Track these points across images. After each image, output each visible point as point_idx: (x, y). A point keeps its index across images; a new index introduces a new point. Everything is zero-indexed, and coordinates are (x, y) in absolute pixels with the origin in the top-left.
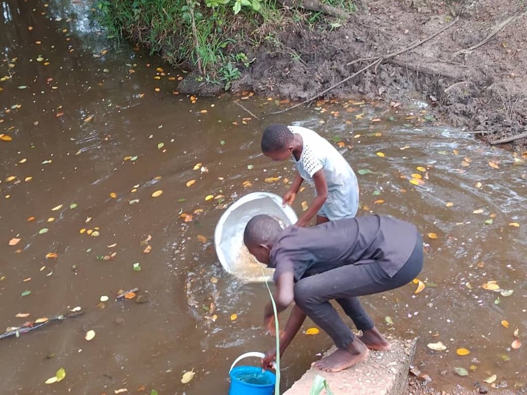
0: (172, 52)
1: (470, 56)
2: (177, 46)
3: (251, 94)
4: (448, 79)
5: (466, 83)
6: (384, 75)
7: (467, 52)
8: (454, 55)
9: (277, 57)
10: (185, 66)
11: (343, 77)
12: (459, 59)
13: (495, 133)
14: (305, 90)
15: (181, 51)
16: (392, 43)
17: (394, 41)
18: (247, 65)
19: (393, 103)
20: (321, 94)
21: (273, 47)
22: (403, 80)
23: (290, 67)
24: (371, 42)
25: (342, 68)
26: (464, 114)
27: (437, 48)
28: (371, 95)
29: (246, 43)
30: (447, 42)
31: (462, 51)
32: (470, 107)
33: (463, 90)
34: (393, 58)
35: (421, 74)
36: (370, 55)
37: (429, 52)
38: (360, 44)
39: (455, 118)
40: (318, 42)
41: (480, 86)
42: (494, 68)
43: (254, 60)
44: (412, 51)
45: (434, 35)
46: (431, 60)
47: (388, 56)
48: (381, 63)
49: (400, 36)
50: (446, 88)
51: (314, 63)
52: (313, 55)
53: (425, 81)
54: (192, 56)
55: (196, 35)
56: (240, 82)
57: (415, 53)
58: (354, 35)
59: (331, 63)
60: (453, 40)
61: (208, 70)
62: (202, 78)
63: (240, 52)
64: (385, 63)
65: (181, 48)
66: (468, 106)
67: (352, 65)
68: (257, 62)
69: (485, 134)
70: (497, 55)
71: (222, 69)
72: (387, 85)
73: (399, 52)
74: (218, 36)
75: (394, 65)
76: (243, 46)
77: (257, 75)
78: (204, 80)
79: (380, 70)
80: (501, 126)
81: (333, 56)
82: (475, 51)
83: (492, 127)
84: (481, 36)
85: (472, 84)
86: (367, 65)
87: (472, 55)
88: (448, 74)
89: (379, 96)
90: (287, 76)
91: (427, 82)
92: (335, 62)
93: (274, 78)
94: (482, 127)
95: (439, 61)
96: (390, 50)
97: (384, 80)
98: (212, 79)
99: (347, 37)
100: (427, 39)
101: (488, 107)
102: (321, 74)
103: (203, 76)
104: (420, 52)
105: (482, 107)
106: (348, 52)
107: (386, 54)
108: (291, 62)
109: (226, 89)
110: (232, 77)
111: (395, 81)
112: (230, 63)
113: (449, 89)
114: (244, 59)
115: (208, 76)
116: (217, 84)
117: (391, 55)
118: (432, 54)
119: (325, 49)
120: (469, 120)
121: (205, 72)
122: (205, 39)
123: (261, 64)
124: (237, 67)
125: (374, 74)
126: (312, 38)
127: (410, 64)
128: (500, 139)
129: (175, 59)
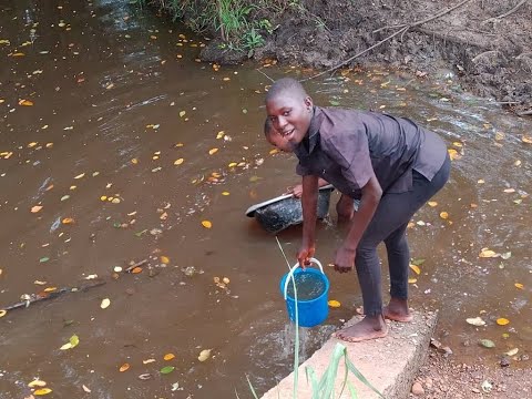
0: (195, 18)
1: (498, 25)
2: (200, 11)
3: (275, 62)
4: (476, 48)
5: (494, 53)
6: (411, 43)
7: (496, 20)
8: (483, 24)
9: (301, 24)
10: (209, 34)
11: (368, 45)
12: (488, 28)
13: (522, 104)
14: (329, 58)
15: (203, 17)
16: (419, 10)
17: (421, 9)
18: (271, 32)
19: (419, 73)
20: (346, 63)
21: (297, 14)
22: (429, 48)
23: (315, 34)
24: (398, 9)
25: (367, 36)
26: (491, 84)
27: (465, 16)
28: (397, 64)
29: (270, 9)
30: (475, 11)
31: (491, 20)
32: (497, 77)
33: (491, 60)
34: (419, 26)
35: (449, 43)
36: (396, 23)
37: (457, 21)
38: (386, 12)
39: (482, 88)
40: (343, 9)
41: (508, 55)
42: (524, 37)
43: (278, 27)
44: (439, 19)
45: (463, 3)
46: (459, 28)
47: (415, 24)
48: (407, 31)
49: (427, 3)
50: (474, 57)
51: (339, 31)
52: (338, 23)
53: (452, 50)
54: (215, 22)
55: (219, 1)
56: (263, 49)
57: (442, 21)
58: (380, 2)
59: (357, 30)
60: (482, 8)
61: (231, 36)
62: (225, 45)
63: (264, 19)
64: (412, 31)
65: (204, 14)
66: (495, 76)
67: (378, 32)
68: (281, 29)
69: (512, 105)
70: (526, 24)
71: (245, 36)
72: (414, 53)
73: (427, 20)
74: (242, 2)
75: (421, 33)
76: (267, 12)
77: (281, 42)
78: (227, 47)
79: (407, 38)
80: (528, 97)
81: (358, 23)
82: (504, 20)
83: (520, 97)
84: (510, 5)
85: (500, 53)
86: (393, 33)
87: (501, 23)
88: (477, 43)
89: (405, 65)
90: (311, 43)
91: (454, 51)
92: (360, 30)
93: (298, 46)
94: (510, 98)
95: (466, 30)
96: (417, 17)
97: (410, 49)
98: (234, 46)
99: (373, 4)
100: (454, 7)
101: (516, 77)
102: (346, 42)
103: (225, 43)
104: (447, 21)
105: (510, 77)
106: (374, 19)
107: (413, 22)
108: (316, 29)
109: (249, 56)
110: (255, 44)
111: (422, 50)
112: (253, 30)
113: (476, 58)
114: (268, 26)
115: (231, 43)
116: (240, 51)
117: (418, 23)
118: (460, 22)
119: (351, 16)
120: (496, 90)
121: (228, 39)
122: (228, 5)
123: (285, 31)
124: (261, 34)
125: (400, 42)
126: (337, 4)
127: (438, 32)
128: (527, 110)
129: (198, 26)
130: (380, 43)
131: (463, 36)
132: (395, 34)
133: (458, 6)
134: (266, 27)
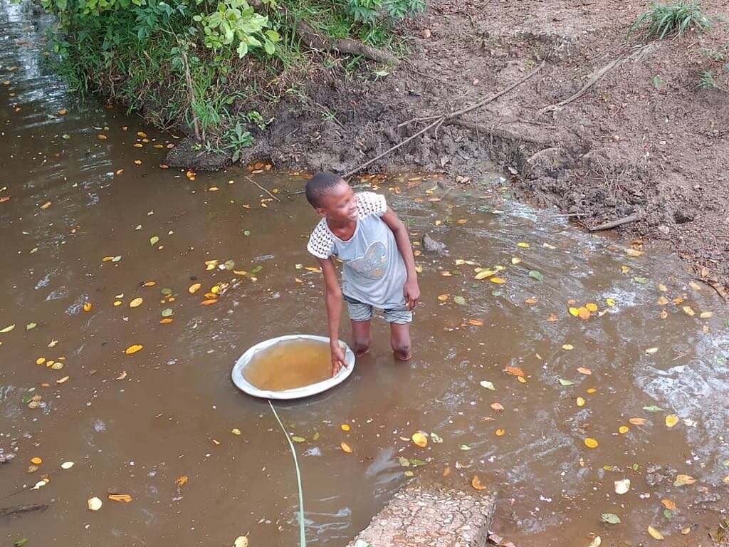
0: (157, 110)
1: (560, 114)
2: (165, 101)
3: (268, 167)
4: (531, 144)
5: (556, 150)
6: (447, 140)
7: (556, 108)
8: (539, 113)
9: (303, 116)
10: (178, 131)
11: (392, 143)
12: (546, 118)
13: (595, 215)
14: (342, 160)
15: (170, 109)
16: (457, 97)
17: (460, 96)
18: (262, 127)
19: (459, 178)
20: (364, 166)
21: (297, 103)
22: (472, 146)
23: (321, 129)
24: (430, 96)
25: (391, 131)
26: (554, 191)
27: (516, 103)
28: (431, 167)
29: (261, 98)
30: (530, 97)
31: (550, 108)
32: (561, 182)
33: (552, 159)
34: (458, 117)
35: (498, 139)
36: (428, 113)
37: (506, 109)
38: (415, 99)
39: (541, 195)
40: (358, 97)
41: (573, 153)
42: (593, 129)
43: (271, 120)
44: (483, 108)
45: (513, 86)
46: (509, 120)
47: (453, 114)
48: (443, 124)
49: (468, 87)
50: (530, 156)
51: (354, 125)
52: (351, 114)
53: (502, 148)
54: (186, 115)
55: (191, 87)
56: (252, 151)
57: (487, 110)
58: (406, 86)
59: (377, 124)
60: (537, 92)
61: (208, 134)
62: (200, 146)
63: (252, 110)
64: (449, 125)
65: (170, 105)
66: (558, 181)
67: (405, 127)
68: (276, 123)
69: (582, 217)
70: (596, 112)
71: (228, 133)
72: (452, 153)
73: (467, 110)
74: (222, 88)
75: (460, 127)
76: (256, 102)
77: (277, 140)
78: (203, 149)
79: (442, 133)
80: (602, 207)
81: (378, 115)
82: (567, 107)
83: (592, 208)
84: (574, 87)
85: (563, 150)
86: (424, 127)
87: (564, 112)
88: (532, 138)
89: (441, 168)
90: (317, 142)
91: (504, 149)
92: (382, 124)
93: (300, 146)
94: (578, 209)
95: (519, 121)
96: (455, 106)
97: (446, 147)
98: (213, 146)
99: (397, 90)
100: (503, 92)
101: (585, 181)
102: (363, 139)
103: (201, 142)
104: (494, 109)
105: (577, 181)
106: (399, 109)
107: (450, 112)
108: (323, 123)
109: (234, 160)
110: (242, 143)
111: (462, 148)
112: (238, 124)
113: (533, 157)
114: (258, 120)
115: (208, 143)
116: (221, 153)
117: (456, 113)
118: (510, 112)
119: (368, 106)
120: (561, 199)
121: (204, 137)
122: (203, 92)
123: (281, 127)
124: (249, 130)
125: (434, 138)
126: (350, 91)
127: (482, 125)
128: (601, 223)
129: (162, 120)
130: (408, 140)
131: (515, 130)
132: (426, 128)
133: (507, 89)
134: (256, 120)
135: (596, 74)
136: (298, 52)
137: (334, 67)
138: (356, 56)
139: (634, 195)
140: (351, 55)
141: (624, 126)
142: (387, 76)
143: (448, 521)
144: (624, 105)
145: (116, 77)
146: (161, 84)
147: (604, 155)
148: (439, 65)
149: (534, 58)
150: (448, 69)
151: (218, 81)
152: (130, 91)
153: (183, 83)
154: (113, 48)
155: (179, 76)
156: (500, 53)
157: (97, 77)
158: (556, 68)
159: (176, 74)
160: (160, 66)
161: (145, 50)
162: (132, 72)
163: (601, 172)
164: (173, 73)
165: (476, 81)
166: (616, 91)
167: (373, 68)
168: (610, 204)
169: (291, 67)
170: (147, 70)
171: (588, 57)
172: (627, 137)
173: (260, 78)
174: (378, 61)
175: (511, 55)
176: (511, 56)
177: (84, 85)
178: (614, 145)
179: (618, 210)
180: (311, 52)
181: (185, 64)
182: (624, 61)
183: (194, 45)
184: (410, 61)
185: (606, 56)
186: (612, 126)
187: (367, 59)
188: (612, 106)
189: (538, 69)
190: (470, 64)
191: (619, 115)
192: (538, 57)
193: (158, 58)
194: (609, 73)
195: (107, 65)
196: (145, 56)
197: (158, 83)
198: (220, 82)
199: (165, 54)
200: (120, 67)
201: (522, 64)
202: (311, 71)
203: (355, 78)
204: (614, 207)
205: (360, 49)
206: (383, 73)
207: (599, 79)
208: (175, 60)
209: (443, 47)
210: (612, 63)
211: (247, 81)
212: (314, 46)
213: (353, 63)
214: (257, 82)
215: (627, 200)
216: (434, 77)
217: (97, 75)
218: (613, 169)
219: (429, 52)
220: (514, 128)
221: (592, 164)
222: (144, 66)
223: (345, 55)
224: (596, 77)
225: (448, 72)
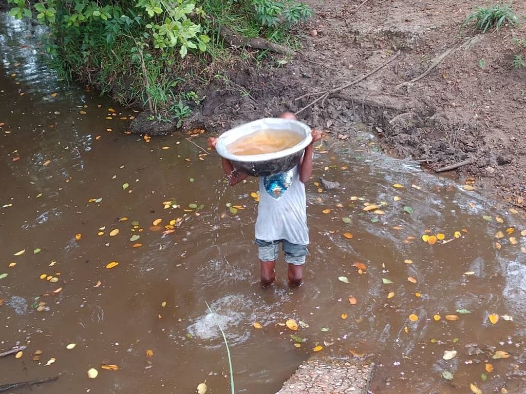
0: (122, 92)
1: (412, 88)
2: (128, 86)
3: (203, 131)
4: (392, 110)
5: (410, 115)
6: (331, 109)
7: (410, 84)
8: (397, 88)
9: (226, 94)
10: (136, 106)
12: (402, 91)
13: (439, 161)
15: (131, 91)
16: (337, 78)
17: (339, 77)
18: (198, 103)
19: (340, 136)
21: (222, 85)
22: (349, 113)
23: (240, 104)
24: (318, 77)
25: (290, 103)
26: (409, 143)
27: (380, 81)
29: (196, 81)
30: (390, 76)
31: (405, 84)
32: (414, 137)
33: (407, 121)
34: (339, 92)
35: (367, 107)
36: (316, 90)
37: (373, 86)
38: (308, 80)
39: (400, 148)
40: (266, 80)
41: (423, 116)
42: (436, 98)
43: (204, 98)
44: (356, 85)
45: (378, 69)
46: (375, 93)
47: (334, 90)
48: (328, 97)
49: (345, 71)
50: (391, 119)
51: (264, 100)
52: (261, 92)
53: (370, 113)
54: (142, 95)
55: (146, 76)
56: (191, 120)
57: (359, 87)
58: (301, 71)
59: (280, 98)
60: (395, 73)
61: (159, 109)
62: (153, 117)
63: (190, 91)
64: (332, 98)
65: (131, 88)
66: (412, 136)
67: (300, 100)
68: (208, 100)
69: (430, 162)
70: (438, 86)
71: (173, 107)
72: (335, 118)
73: (345, 87)
74: (168, 75)
75: (340, 99)
76: (193, 84)
77: (208, 112)
78: (156, 119)
79: (327, 104)
80: (444, 155)
81: (281, 92)
82: (417, 83)
83: (437, 155)
84: (422, 69)
85: (415, 114)
86: (314, 100)
87: (415, 87)
88: (392, 106)
89: (327, 129)
90: (237, 112)
91: (372, 114)
92: (283, 98)
93: (225, 115)
94: (427, 156)
95: (383, 94)
96: (336, 84)
97: (331, 114)
98: (163, 117)
99: (294, 74)
100: (370, 74)
101: (431, 136)
102: (270, 110)
103: (154, 115)
104: (364, 86)
105: (426, 136)
106: (296, 88)
107: (333, 89)
108: (241, 99)
109: (178, 127)
110: (183, 115)
111: (342, 114)
112: (180, 102)
113: (394, 120)
114: (195, 97)
115: (159, 115)
116: (168, 122)
117: (337, 89)
118: (376, 87)
119: (273, 86)
120: (414, 149)
121: (156, 111)
122: (154, 79)
123: (211, 102)
124: (188, 105)
125: (322, 108)
126: (260, 75)
127: (356, 98)
128: (443, 166)
129: (126, 99)
130: (303, 109)
131: (380, 100)
132: (316, 100)
133: (373, 72)
134: (193, 98)
135: (438, 59)
136: (222, 48)
137: (248, 58)
138: (264, 50)
139: (468, 146)
140: (260, 50)
141: (458, 96)
142: (286, 64)
143: (338, 384)
144: (458, 81)
145: (92, 69)
146: (124, 73)
147: (445, 117)
148: (324, 55)
149: (392, 48)
150: (330, 58)
151: (165, 70)
152: (102, 79)
153: (140, 72)
154: (89, 49)
155: (138, 68)
156: (368, 45)
157: (78, 70)
158: (408, 55)
159: (135, 66)
160: (123, 60)
161: (113, 49)
162: (103, 65)
163: (443, 129)
164: (133, 65)
165: (351, 66)
166: (452, 71)
167: (276, 58)
168: (451, 152)
169: (217, 59)
170: (114, 64)
171: (431, 47)
172: (461, 103)
173: (196, 67)
174: (280, 54)
175: (375, 46)
176: (376, 48)
177: (69, 75)
178: (452, 109)
179: (456, 156)
180: (232, 48)
181: (142, 59)
182: (458, 49)
183: (147, 45)
184: (303, 53)
185: (444, 46)
186: (450, 96)
187: (272, 52)
188: (450, 82)
189: (396, 56)
190: (346, 54)
191: (455, 88)
192: (395, 48)
193: (122, 55)
194: (446, 58)
195: (85, 61)
196: (112, 54)
197: (122, 73)
198: (167, 71)
199: (127, 52)
200: (94, 62)
201: (384, 53)
202: (232, 62)
203: (264, 66)
204: (453, 154)
205: (267, 45)
206: (283, 62)
207: (440, 62)
208: (134, 57)
209: (326, 42)
210: (449, 51)
211: (186, 70)
212: (233, 44)
213: (261, 55)
214: (193, 70)
215: (462, 149)
216: (321, 64)
217: (78, 68)
218: (451, 127)
219: (316, 46)
220: (379, 99)
221: (436, 124)
222: (112, 61)
223: (256, 49)
224: (438, 61)
225: (330, 60)
